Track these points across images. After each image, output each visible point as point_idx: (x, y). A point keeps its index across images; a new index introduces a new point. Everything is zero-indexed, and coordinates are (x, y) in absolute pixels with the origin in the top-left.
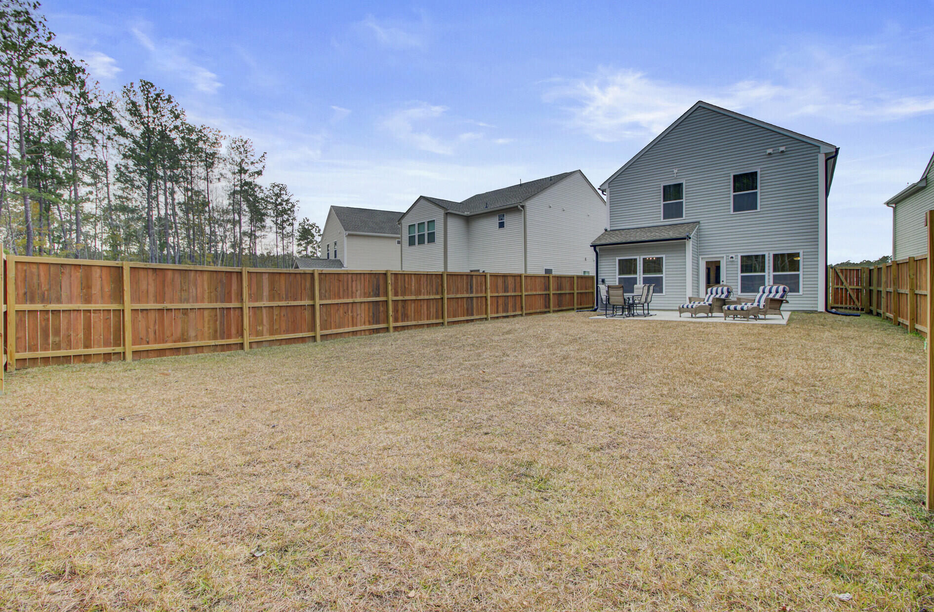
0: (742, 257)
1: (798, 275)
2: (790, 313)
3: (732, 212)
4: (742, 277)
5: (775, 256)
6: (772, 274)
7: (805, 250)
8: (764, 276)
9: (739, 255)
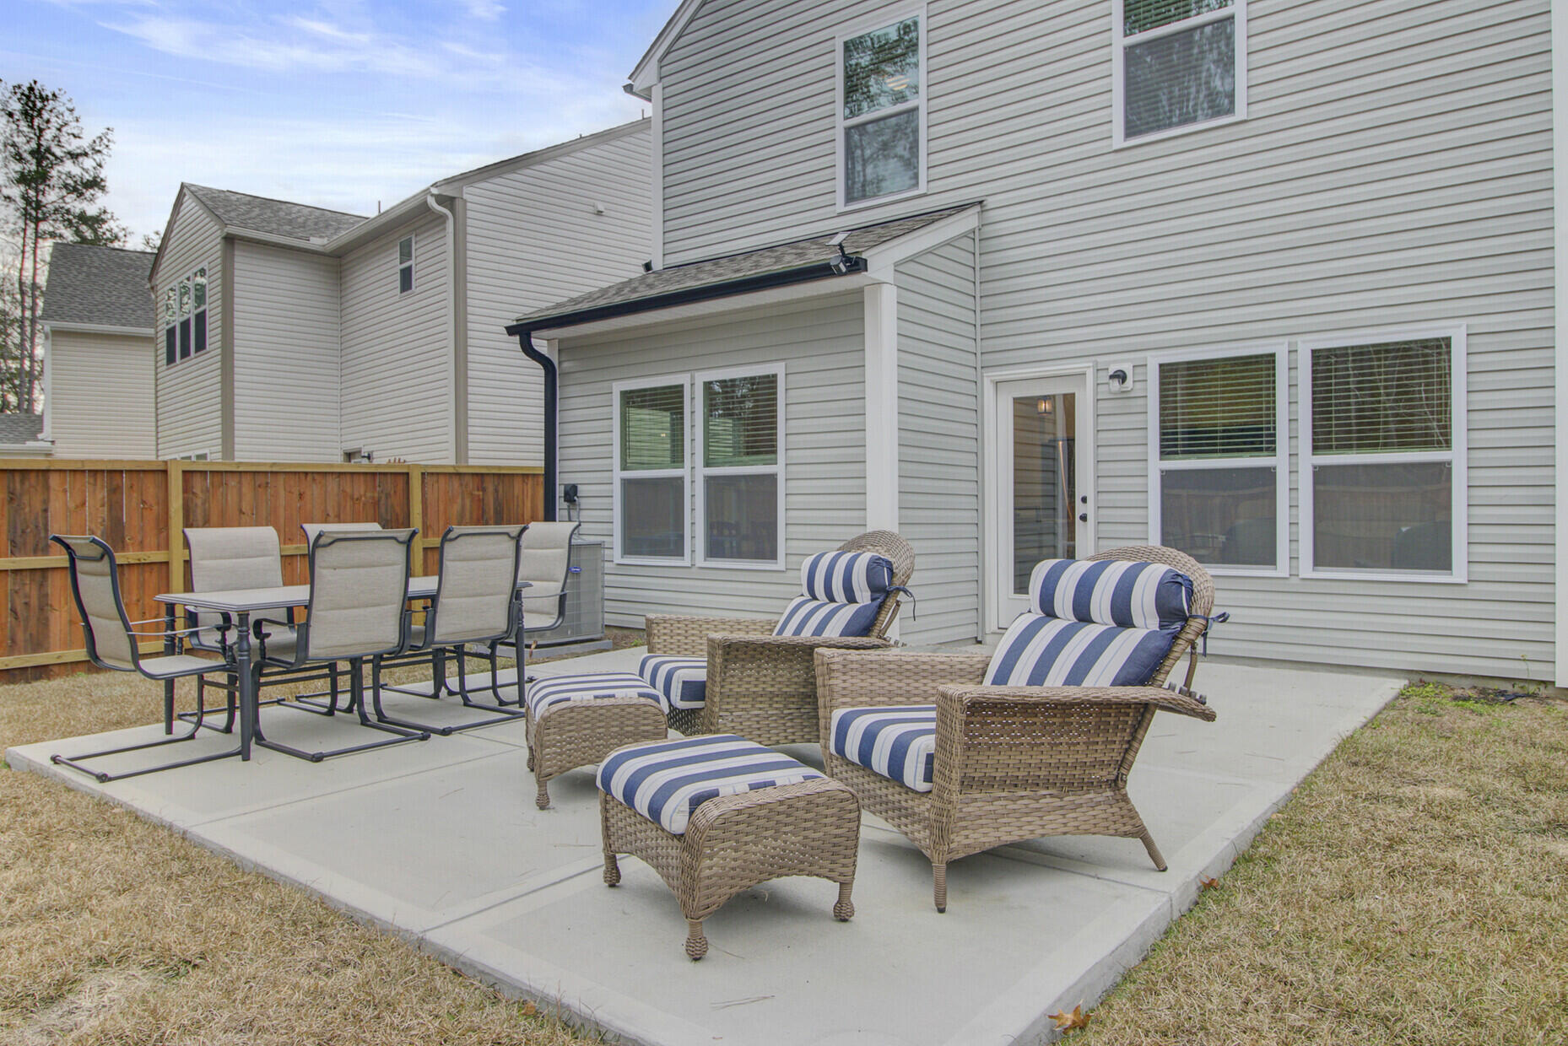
0: (1168, 372)
1: (1444, 470)
2: (1399, 684)
3: (1119, 140)
4: (1168, 477)
5: (1321, 358)
6: (1308, 461)
7: (1481, 323)
8: (1269, 474)
9: (1154, 361)
